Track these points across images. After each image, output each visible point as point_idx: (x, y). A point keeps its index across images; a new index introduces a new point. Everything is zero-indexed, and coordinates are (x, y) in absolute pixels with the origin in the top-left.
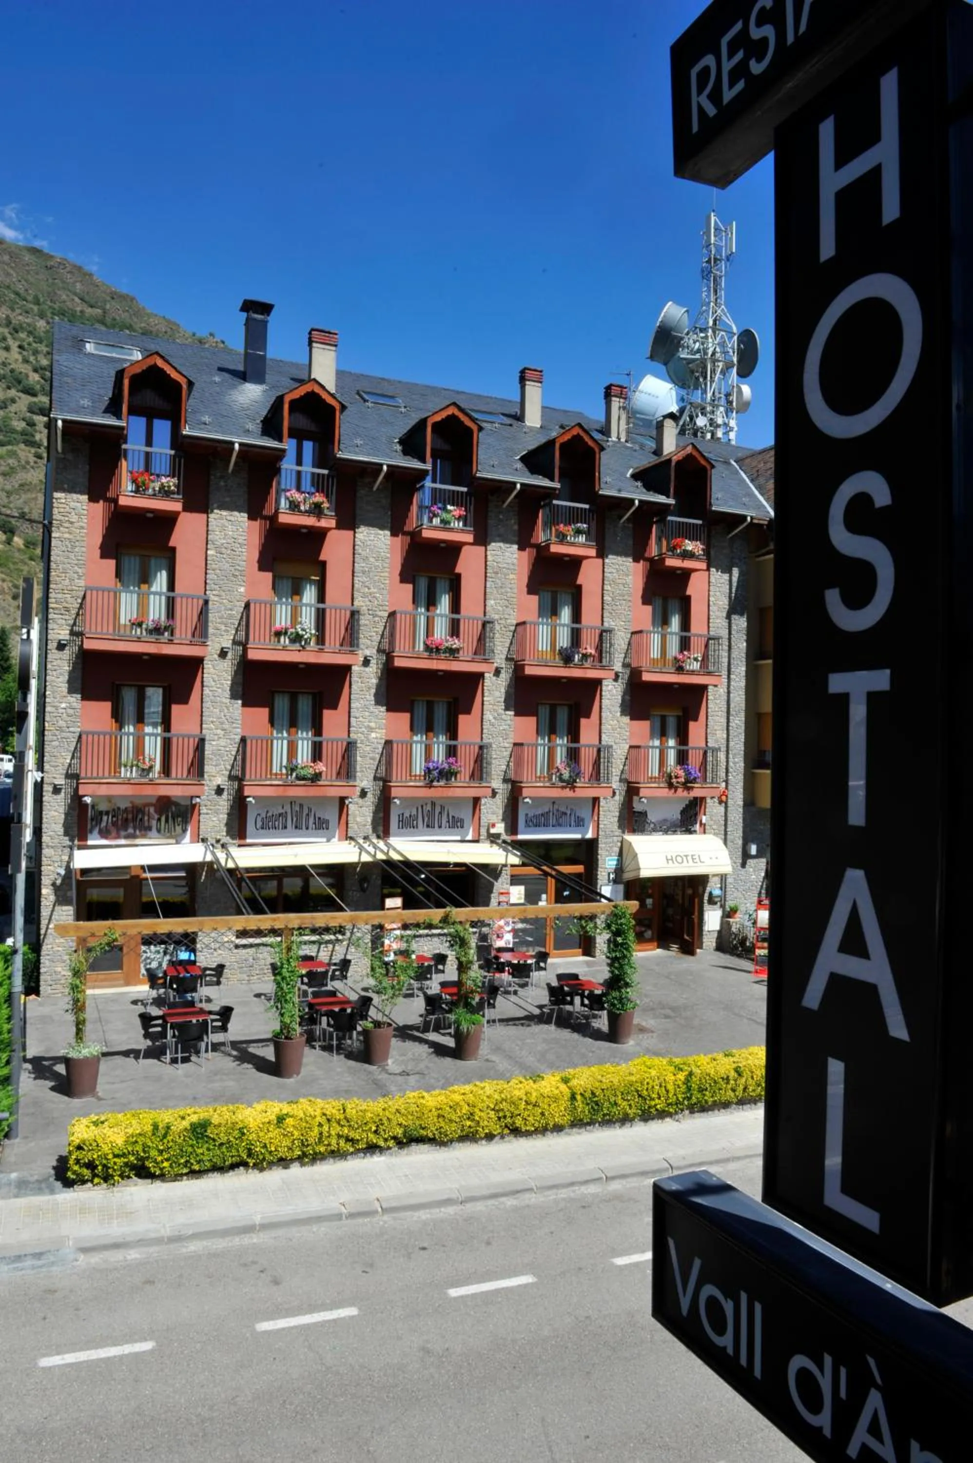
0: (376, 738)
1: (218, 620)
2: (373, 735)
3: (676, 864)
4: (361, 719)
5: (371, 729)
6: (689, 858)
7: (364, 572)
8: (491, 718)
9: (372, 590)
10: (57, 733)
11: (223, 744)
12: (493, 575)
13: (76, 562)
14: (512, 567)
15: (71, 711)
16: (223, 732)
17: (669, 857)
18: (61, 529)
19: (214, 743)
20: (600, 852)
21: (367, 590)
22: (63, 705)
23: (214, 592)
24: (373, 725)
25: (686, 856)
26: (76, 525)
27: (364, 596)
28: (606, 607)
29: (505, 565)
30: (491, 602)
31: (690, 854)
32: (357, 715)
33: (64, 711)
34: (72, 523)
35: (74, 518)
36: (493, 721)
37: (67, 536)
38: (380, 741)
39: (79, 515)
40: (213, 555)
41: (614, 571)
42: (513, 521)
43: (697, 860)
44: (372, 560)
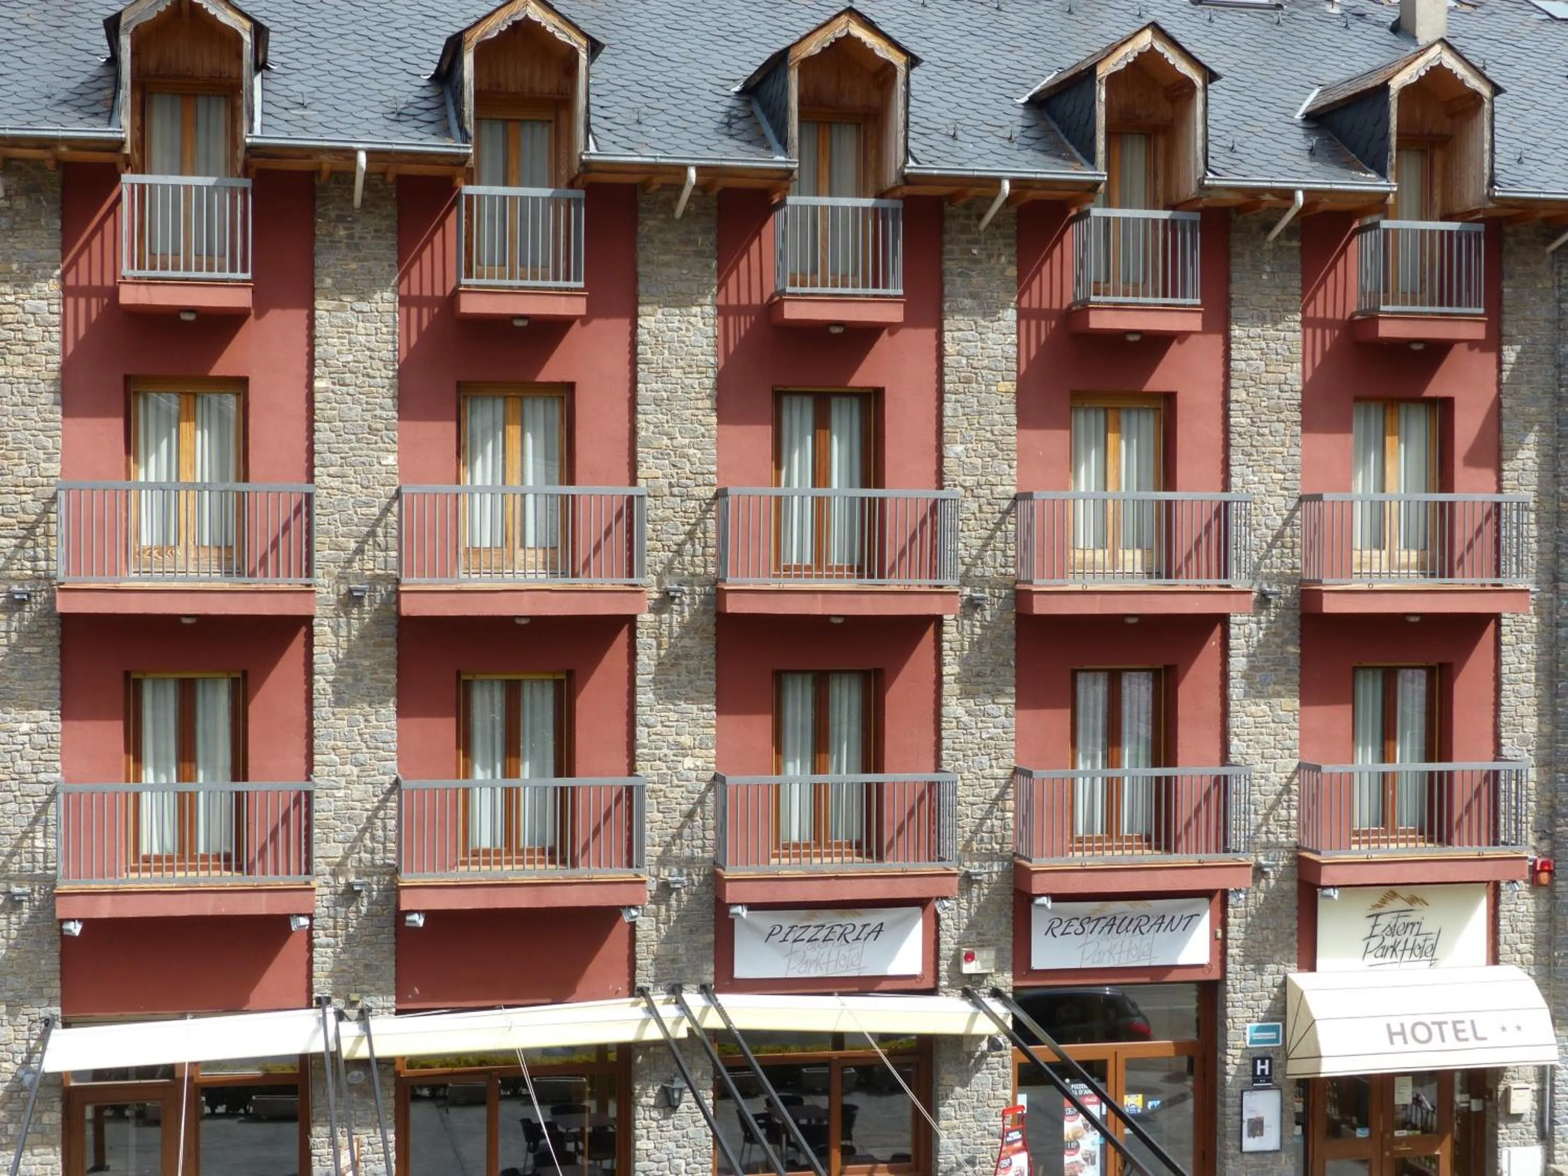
0: (696, 769)
1: (341, 530)
2: (688, 762)
3: (1412, 1045)
4: (659, 728)
5: (682, 750)
6: (1448, 1030)
7: (657, 402)
8: (960, 711)
9: (680, 441)
10: (14, 785)
11: (357, 795)
12: (960, 387)
13: (40, 425)
14: (1003, 365)
15: (40, 739)
16: (356, 771)
17: (1396, 1028)
18: (9, 358)
19: (341, 793)
20: (1230, 1010)
21: (666, 441)
22: (25, 727)
23: (332, 470)
24: (686, 740)
25: (1440, 1024)
26: (40, 347)
27: (662, 454)
28: (1235, 440)
29: (986, 362)
30: (954, 450)
31: (1450, 1018)
32: (652, 720)
33: (26, 738)
34: (30, 343)
35: (35, 333)
36: (965, 718)
37: (21, 371)
38: (702, 775)
39: (46, 325)
40: (326, 390)
41: (1253, 354)
42: (1003, 259)
43: (1469, 1034)
44: (676, 373)
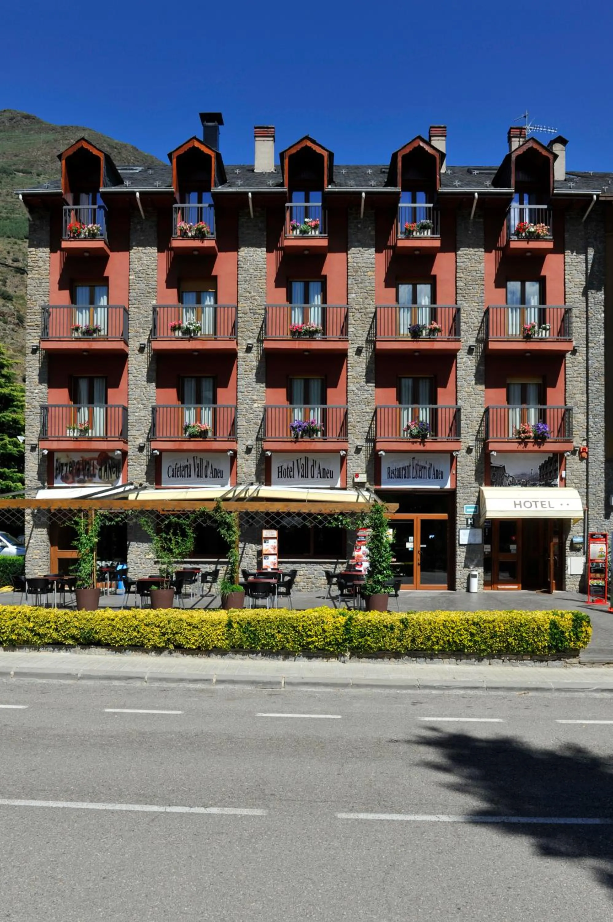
0: (258, 408)
1: (138, 325)
2: (256, 405)
3: (524, 508)
4: (246, 393)
5: (254, 401)
6: (539, 504)
7: (246, 281)
8: (354, 389)
9: (253, 294)
10: (33, 410)
11: (142, 415)
12: (354, 274)
13: (42, 293)
14: (370, 266)
15: (41, 395)
16: (142, 406)
17: (517, 502)
18: (33, 272)
19: (136, 414)
20: (458, 500)
21: (248, 294)
22: (37, 391)
23: (135, 306)
24: (255, 397)
25: (536, 502)
26: (42, 268)
27: (246, 299)
28: (459, 291)
29: (364, 265)
30: (352, 296)
31: (540, 500)
32: (243, 390)
33: (36, 395)
34: (39, 267)
35: (41, 264)
36: (356, 391)
37: (37, 276)
38: (261, 409)
39: (44, 261)
40: (133, 279)
41: (465, 260)
42: (370, 228)
43: (547, 505)
44: (252, 271)
